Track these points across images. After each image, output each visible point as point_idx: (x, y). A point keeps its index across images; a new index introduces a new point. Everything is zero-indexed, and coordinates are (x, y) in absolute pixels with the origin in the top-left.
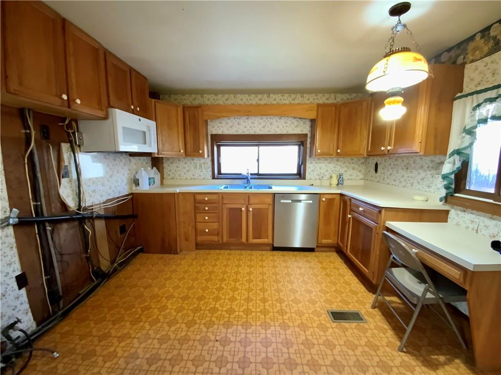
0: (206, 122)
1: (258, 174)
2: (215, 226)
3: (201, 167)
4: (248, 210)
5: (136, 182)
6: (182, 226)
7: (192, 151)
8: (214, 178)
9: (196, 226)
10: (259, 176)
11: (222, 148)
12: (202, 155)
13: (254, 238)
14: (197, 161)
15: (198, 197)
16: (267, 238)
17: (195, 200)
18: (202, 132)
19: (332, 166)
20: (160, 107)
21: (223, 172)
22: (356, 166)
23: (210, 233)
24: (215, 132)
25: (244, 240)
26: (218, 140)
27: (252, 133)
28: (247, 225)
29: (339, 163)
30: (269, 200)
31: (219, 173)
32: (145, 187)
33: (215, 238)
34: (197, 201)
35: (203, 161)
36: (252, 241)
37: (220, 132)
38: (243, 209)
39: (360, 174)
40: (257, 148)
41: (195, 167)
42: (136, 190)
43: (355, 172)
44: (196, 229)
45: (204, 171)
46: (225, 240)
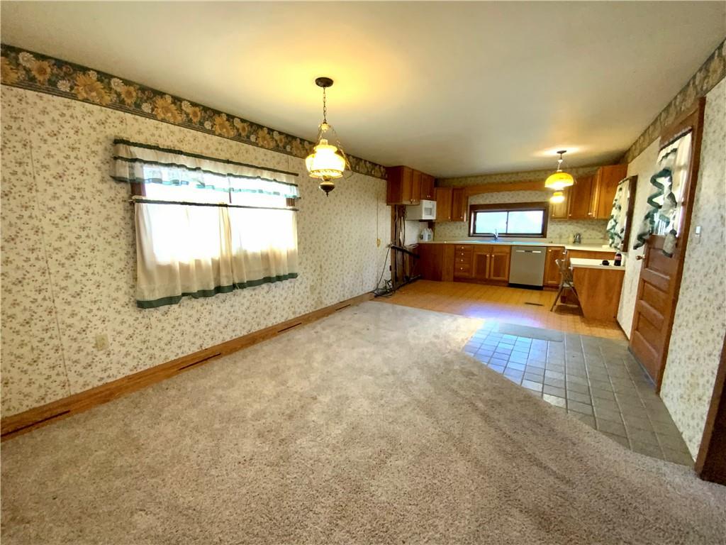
0: (468, 198)
1: (506, 234)
2: (467, 266)
3: (461, 228)
4: (491, 256)
5: (421, 237)
6: (446, 264)
7: (456, 218)
8: (469, 236)
9: (454, 265)
10: (507, 235)
11: (478, 214)
12: (463, 220)
13: (494, 276)
14: (458, 224)
15: (458, 247)
16: (504, 276)
17: (455, 249)
18: (464, 204)
19: (571, 227)
20: (439, 192)
21: (477, 232)
22: (596, 227)
23: (465, 271)
24: (473, 203)
25: (487, 277)
26: (475, 209)
27: (502, 202)
28: (490, 266)
29: (579, 225)
30: (508, 250)
31: (474, 232)
32: (426, 240)
33: (467, 274)
34: (457, 249)
35: (462, 223)
36: (492, 277)
37: (477, 203)
38: (488, 255)
39: (599, 234)
40: (506, 213)
41: (457, 228)
42: (421, 242)
43: (594, 232)
44: (454, 268)
45: (463, 231)
46: (473, 276)
